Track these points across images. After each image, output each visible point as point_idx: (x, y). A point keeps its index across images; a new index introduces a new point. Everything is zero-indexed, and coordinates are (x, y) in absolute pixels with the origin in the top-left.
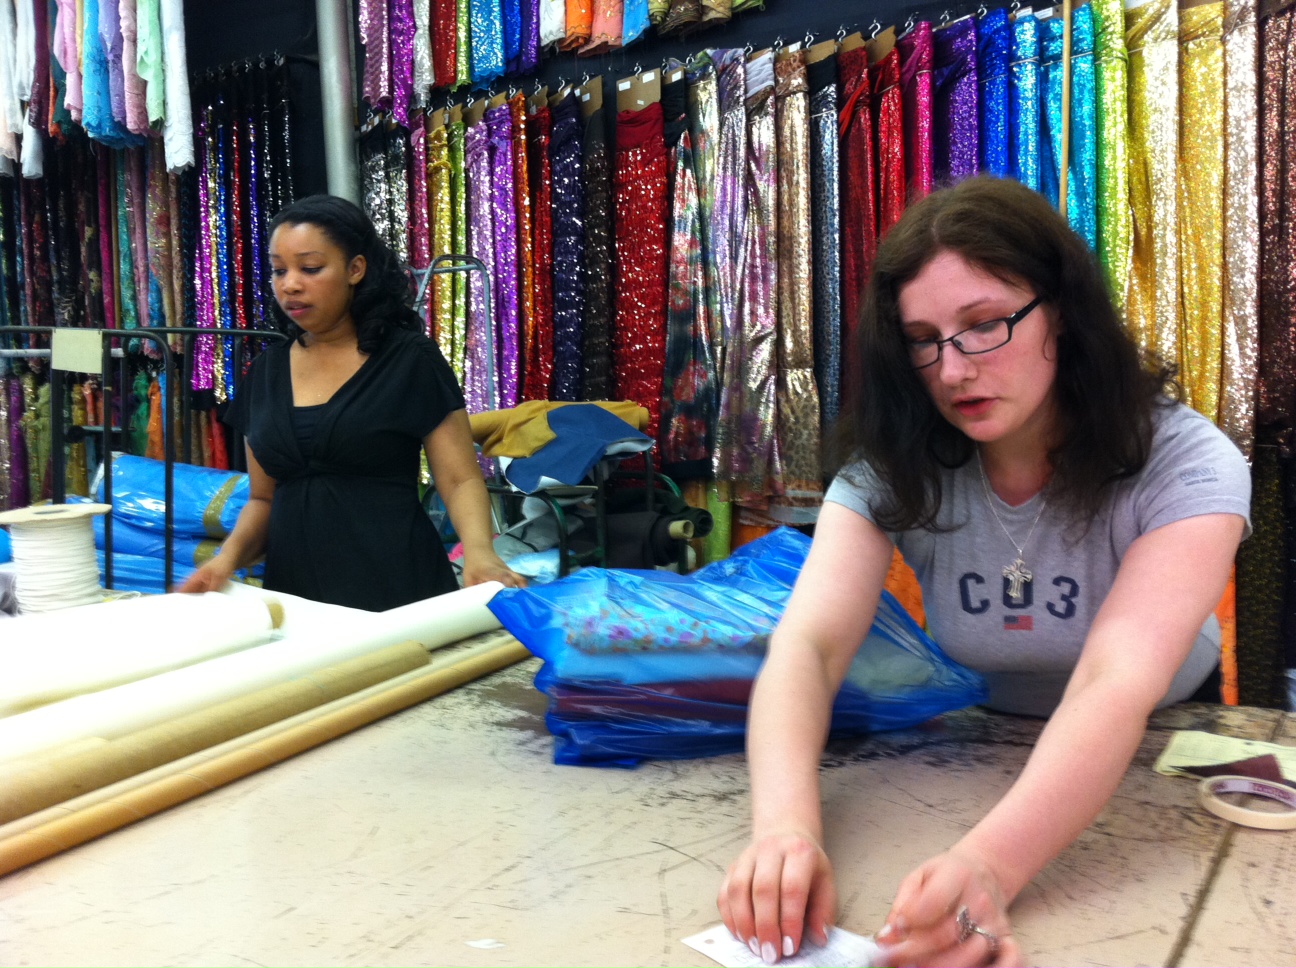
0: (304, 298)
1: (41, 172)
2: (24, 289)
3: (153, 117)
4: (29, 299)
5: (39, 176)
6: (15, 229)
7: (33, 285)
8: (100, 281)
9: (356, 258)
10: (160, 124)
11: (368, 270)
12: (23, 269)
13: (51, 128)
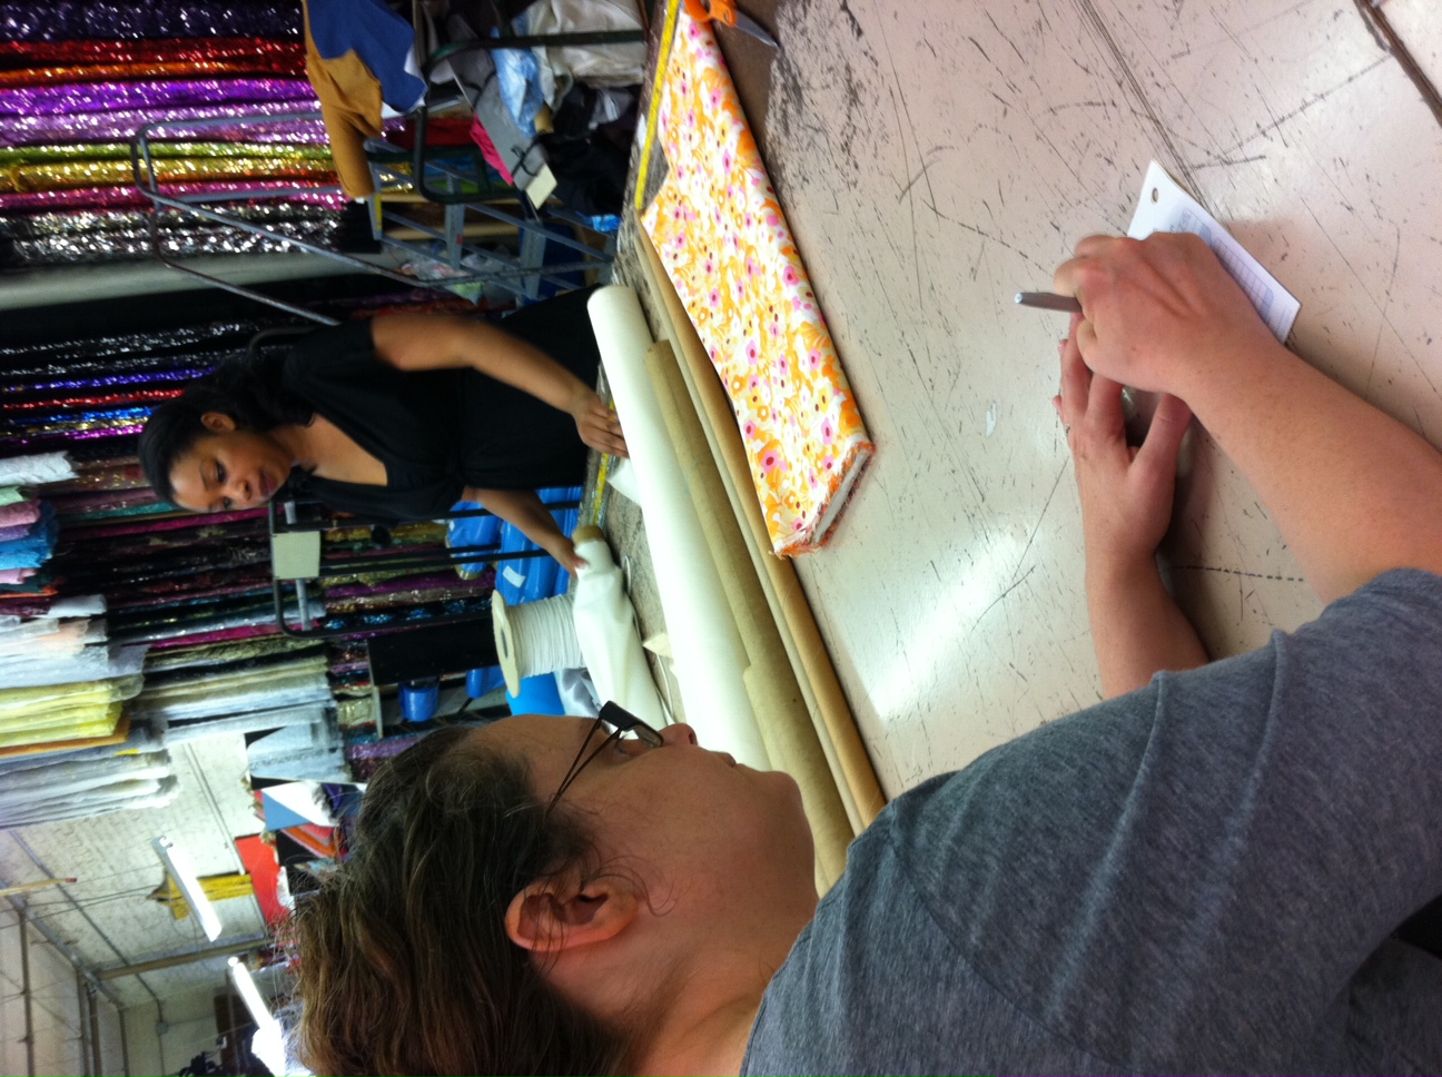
0: (254, 481)
1: (99, 597)
2: (227, 595)
3: (19, 498)
4: (237, 589)
5: (103, 598)
6: (162, 609)
7: (222, 586)
8: (210, 526)
9: (205, 423)
10: (24, 489)
11: (216, 409)
12: (205, 598)
13: (47, 593)
